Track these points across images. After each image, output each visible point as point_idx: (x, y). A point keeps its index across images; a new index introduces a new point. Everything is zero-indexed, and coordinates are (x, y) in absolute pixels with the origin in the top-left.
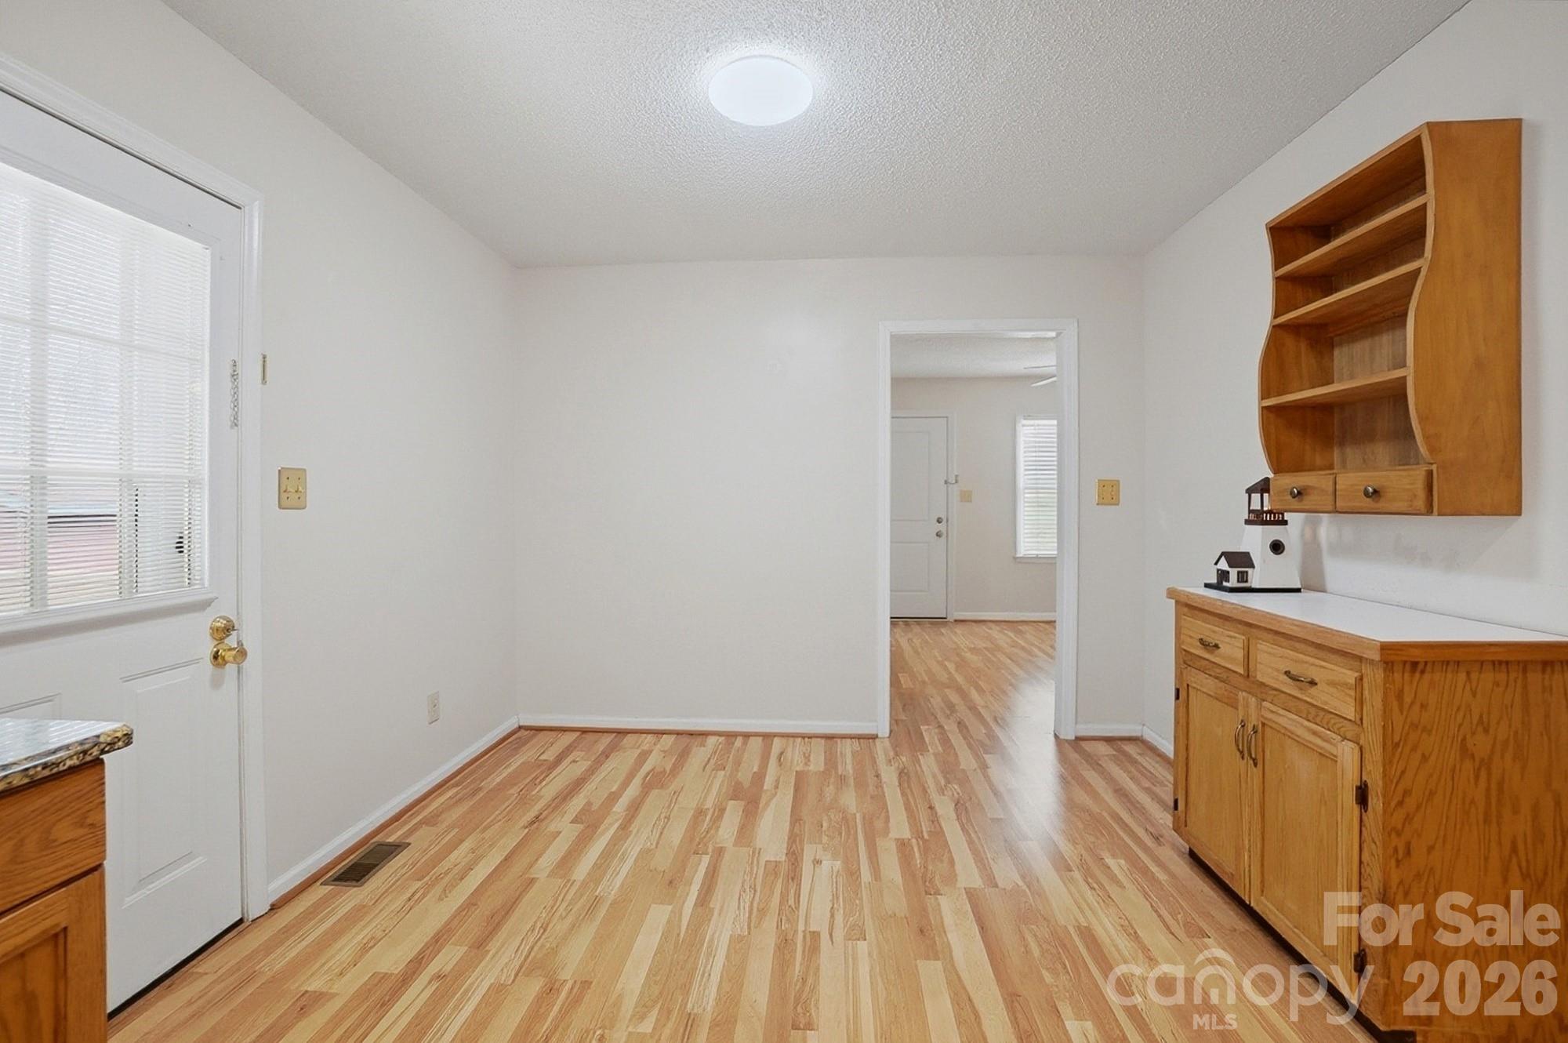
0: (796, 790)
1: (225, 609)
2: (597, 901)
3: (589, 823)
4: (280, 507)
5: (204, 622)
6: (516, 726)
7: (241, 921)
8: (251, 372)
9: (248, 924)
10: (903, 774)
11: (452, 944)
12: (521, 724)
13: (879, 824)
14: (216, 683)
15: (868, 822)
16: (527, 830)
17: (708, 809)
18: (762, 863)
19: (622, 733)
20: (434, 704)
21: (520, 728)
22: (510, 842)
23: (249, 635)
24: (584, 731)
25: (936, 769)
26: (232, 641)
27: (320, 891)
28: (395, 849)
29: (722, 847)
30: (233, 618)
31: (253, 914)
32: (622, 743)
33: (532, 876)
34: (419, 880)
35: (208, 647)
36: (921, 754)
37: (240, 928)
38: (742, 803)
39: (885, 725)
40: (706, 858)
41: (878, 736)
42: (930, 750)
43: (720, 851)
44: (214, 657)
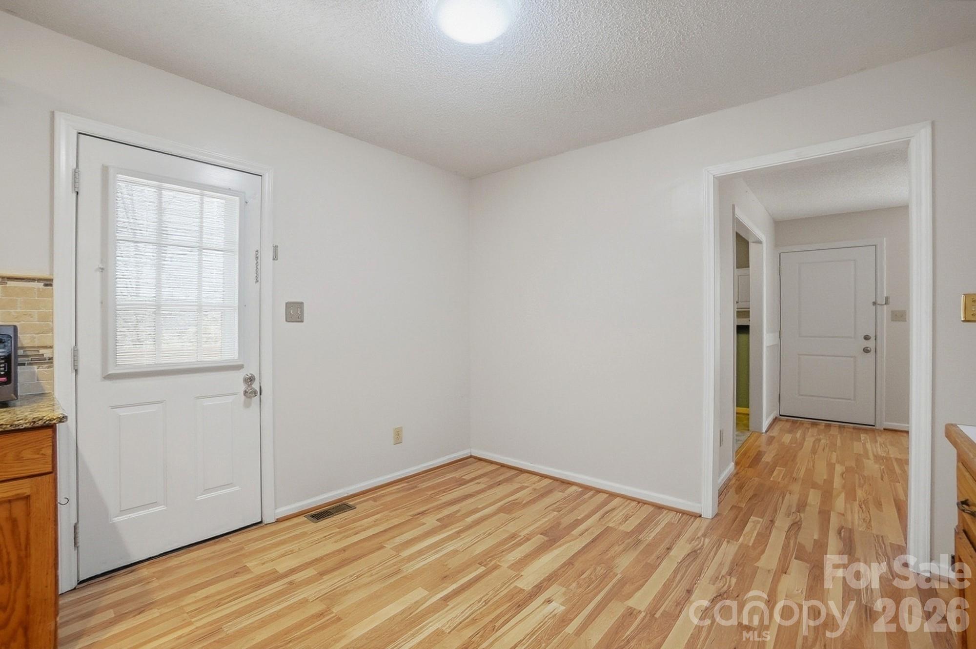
0: (593, 541)
1: (253, 370)
2: (398, 571)
3: (444, 524)
4: (287, 321)
5: (241, 375)
6: (469, 455)
7: (260, 523)
8: (266, 255)
9: (264, 524)
10: (694, 554)
11: (314, 568)
12: (473, 454)
13: (628, 589)
14: (247, 405)
15: (623, 582)
16: (411, 517)
17: (520, 536)
18: (512, 586)
19: (522, 471)
20: (398, 436)
21: (471, 457)
22: (396, 521)
23: (266, 383)
24: (503, 466)
25: (729, 558)
27: (302, 519)
28: (348, 507)
29: (499, 565)
30: (256, 375)
31: (266, 521)
32: (515, 479)
33: (385, 545)
34: (339, 528)
36: (728, 542)
37: (260, 525)
38: (546, 539)
39: (706, 506)
40: (482, 569)
41: (700, 516)
42: (741, 540)
43: (496, 567)
44: (245, 392)
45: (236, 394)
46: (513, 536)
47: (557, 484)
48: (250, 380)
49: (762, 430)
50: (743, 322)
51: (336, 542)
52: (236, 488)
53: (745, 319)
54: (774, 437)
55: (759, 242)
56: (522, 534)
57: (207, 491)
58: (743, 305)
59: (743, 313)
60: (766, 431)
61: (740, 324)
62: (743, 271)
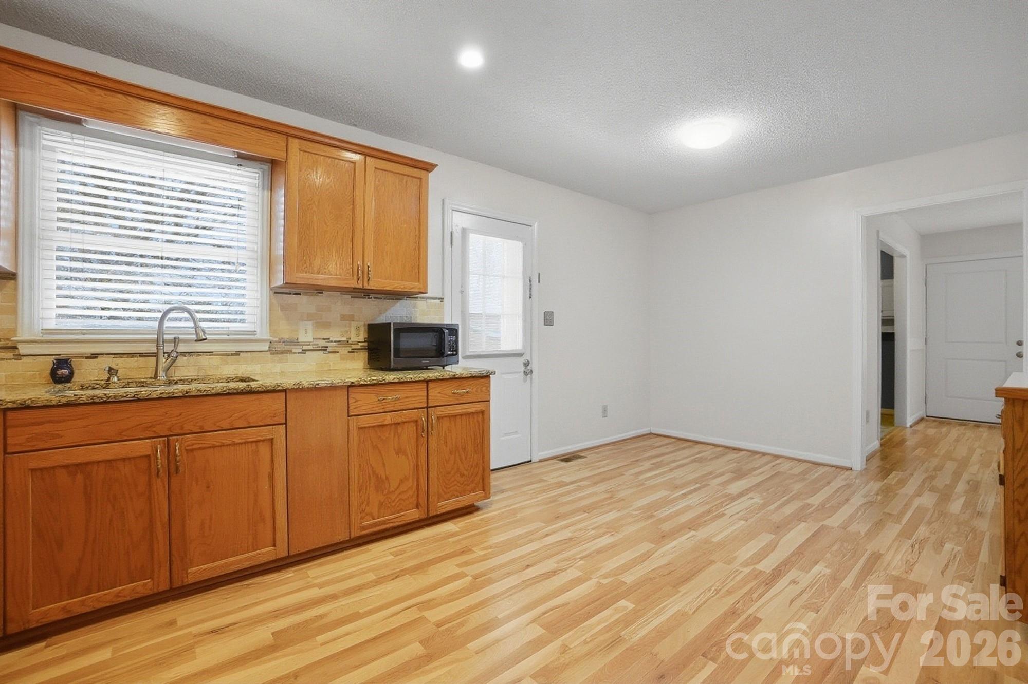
0: (771, 477)
1: (527, 357)
3: (657, 466)
4: (545, 325)
5: (522, 360)
6: (650, 432)
7: (530, 461)
8: (535, 280)
9: (532, 462)
13: (803, 497)
14: (525, 381)
15: (798, 495)
18: (724, 492)
20: (605, 410)
21: (652, 433)
22: (622, 464)
23: (534, 366)
25: (876, 489)
26: (529, 367)
27: (555, 461)
28: (581, 457)
29: (710, 484)
30: (530, 360)
31: (534, 460)
32: (695, 446)
33: (624, 474)
35: (523, 369)
36: (875, 481)
37: (530, 463)
38: (735, 475)
39: (857, 463)
40: (698, 486)
41: (851, 469)
42: (885, 481)
43: (707, 485)
44: (524, 372)
45: (520, 372)
46: (711, 473)
47: (727, 450)
48: (527, 364)
49: (906, 424)
50: (888, 329)
51: (590, 471)
52: (519, 436)
53: (889, 327)
54: (918, 431)
55: (904, 256)
56: (717, 472)
57: (506, 434)
58: (887, 314)
59: (888, 321)
60: (911, 427)
61: (884, 331)
62: (887, 282)
